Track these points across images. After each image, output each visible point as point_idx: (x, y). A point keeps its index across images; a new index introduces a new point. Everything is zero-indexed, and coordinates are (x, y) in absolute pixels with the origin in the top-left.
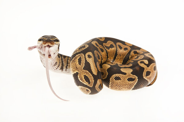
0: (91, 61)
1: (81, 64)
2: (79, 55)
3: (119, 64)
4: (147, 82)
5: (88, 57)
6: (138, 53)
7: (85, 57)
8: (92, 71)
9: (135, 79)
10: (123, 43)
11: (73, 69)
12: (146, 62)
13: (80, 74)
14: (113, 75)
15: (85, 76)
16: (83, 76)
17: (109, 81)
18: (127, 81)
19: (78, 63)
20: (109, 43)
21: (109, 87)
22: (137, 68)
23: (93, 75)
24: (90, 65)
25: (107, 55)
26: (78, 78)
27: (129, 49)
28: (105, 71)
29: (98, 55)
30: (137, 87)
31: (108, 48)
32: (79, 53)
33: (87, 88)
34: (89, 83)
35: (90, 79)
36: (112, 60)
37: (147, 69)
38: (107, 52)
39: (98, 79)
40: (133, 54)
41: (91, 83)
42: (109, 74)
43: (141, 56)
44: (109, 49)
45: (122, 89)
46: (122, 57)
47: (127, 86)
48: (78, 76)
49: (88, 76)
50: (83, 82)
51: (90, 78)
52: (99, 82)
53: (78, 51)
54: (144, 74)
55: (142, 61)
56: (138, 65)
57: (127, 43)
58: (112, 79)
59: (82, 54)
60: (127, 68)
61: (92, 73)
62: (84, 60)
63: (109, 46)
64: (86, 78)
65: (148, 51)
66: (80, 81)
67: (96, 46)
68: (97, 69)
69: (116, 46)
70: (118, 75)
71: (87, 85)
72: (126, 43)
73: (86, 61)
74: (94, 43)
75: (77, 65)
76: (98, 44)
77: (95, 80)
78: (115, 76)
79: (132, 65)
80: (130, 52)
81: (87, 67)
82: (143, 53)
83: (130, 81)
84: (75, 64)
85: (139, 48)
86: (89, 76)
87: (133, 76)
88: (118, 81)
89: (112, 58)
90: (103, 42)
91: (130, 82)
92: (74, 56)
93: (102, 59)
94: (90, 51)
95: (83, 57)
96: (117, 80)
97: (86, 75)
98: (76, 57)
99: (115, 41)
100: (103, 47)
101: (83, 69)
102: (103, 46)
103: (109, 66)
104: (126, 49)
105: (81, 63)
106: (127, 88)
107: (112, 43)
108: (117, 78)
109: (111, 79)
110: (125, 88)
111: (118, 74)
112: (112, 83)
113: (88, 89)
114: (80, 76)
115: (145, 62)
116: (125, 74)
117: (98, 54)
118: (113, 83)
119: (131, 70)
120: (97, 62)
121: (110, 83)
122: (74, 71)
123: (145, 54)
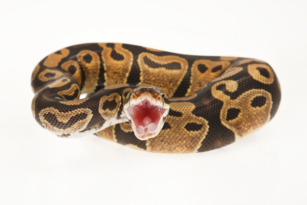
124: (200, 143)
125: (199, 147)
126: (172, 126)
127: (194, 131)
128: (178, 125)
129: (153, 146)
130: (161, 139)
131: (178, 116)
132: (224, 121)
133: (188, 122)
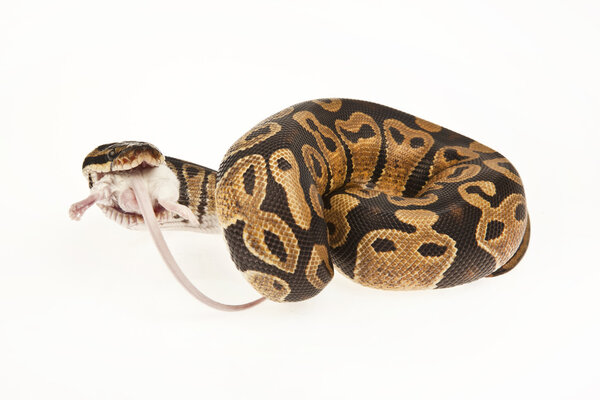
0: (288, 181)
1: (255, 191)
2: (247, 158)
3: (390, 194)
4: (491, 260)
5: (279, 166)
6: (459, 158)
7: (268, 166)
8: (291, 215)
9: (445, 248)
10: (409, 120)
11: (226, 209)
12: (490, 188)
13: (250, 226)
14: (368, 232)
15: (268, 234)
16: (260, 233)
17: (355, 254)
18: (419, 255)
19: (241, 189)
20: (358, 120)
21: (352, 277)
22: (455, 209)
23: (297, 230)
24: (286, 194)
25: (349, 164)
26: (242, 241)
27: (429, 141)
28: (340, 219)
29: (316, 163)
30: (452, 278)
31: (354, 137)
32: (249, 152)
33: (276, 278)
34: (281, 260)
35: (285, 243)
36: (367, 180)
37: (489, 214)
38: (347, 151)
39: (313, 245)
40: (443, 160)
41: (288, 258)
42: (352, 229)
43: (472, 167)
44: (355, 141)
45: (399, 282)
46: (402, 170)
47: (416, 273)
48: (242, 236)
49: (278, 234)
50: (262, 253)
51: (284, 239)
52: (317, 255)
53: (242, 145)
54: (481, 230)
55: (473, 184)
56: (458, 197)
57: (421, 121)
58: (364, 247)
59: (258, 156)
60: (419, 208)
61: (293, 221)
62: (266, 177)
63: (356, 129)
64: (272, 240)
65: (497, 150)
66: (252, 251)
67: (308, 128)
68: (312, 208)
69: (382, 130)
70: (384, 233)
71: (276, 265)
72: (417, 122)
73: (271, 179)
74: (300, 118)
75: (241, 193)
76: (316, 122)
77: (302, 248)
78: (376, 235)
79: (436, 198)
80: (430, 156)
81: (276, 201)
82: (478, 156)
83: (430, 254)
84: (233, 191)
85: (466, 141)
86: (281, 233)
87: (440, 239)
88: (386, 256)
89: (366, 173)
90: (334, 114)
91: (429, 257)
92: (229, 162)
93: (330, 177)
94: (285, 147)
95: (260, 168)
96: (383, 251)
97: (271, 229)
98: (235, 166)
99: (380, 112)
100: (336, 133)
101: (262, 208)
102: (333, 128)
103: (355, 202)
104: (416, 142)
105: (253, 187)
106: (417, 282)
107: (367, 119)
108: (384, 245)
109: (361, 246)
110: (410, 282)
111: (387, 228)
112: (363, 262)
113: (279, 280)
114: (250, 234)
115: (484, 190)
116: (411, 229)
117: (314, 158)
118: (367, 262)
119: (434, 218)
120: (312, 186)
121: (358, 262)
122: (228, 217)
123: (485, 162)
124: (441, 274)
125: (438, 280)
126: (398, 246)
127: (433, 256)
128: (408, 247)
129: (364, 276)
130: (379, 266)
131: (409, 233)
132: (482, 241)
133: (425, 241)
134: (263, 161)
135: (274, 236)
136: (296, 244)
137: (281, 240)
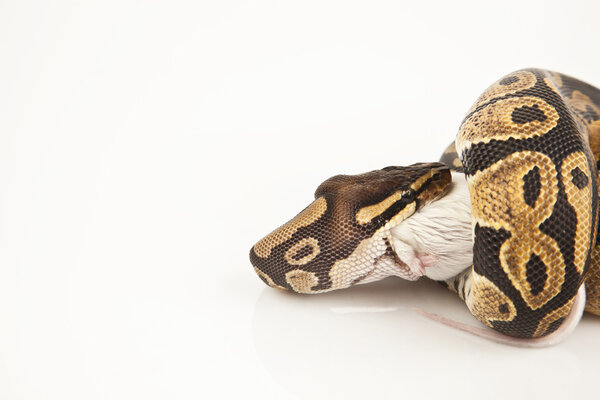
0: (583, 204)
1: (538, 205)
2: (526, 154)
5: (574, 180)
7: (559, 177)
8: (574, 250)
13: (516, 241)
15: (535, 258)
16: (527, 254)
19: (519, 195)
23: (571, 269)
24: (576, 222)
33: (510, 302)
34: (532, 291)
35: (550, 277)
41: (541, 294)
48: (500, 245)
49: (547, 264)
51: (551, 273)
59: (545, 156)
61: (573, 258)
62: (556, 191)
64: (536, 268)
66: (504, 264)
71: (523, 293)
75: (518, 201)
77: (563, 291)
86: (552, 265)
94: (578, 149)
97: (543, 255)
98: (510, 161)
101: (541, 227)
105: (535, 198)
113: (512, 305)
114: (513, 249)
134: (553, 167)
135: (542, 264)
136: (560, 284)
137: (548, 272)
